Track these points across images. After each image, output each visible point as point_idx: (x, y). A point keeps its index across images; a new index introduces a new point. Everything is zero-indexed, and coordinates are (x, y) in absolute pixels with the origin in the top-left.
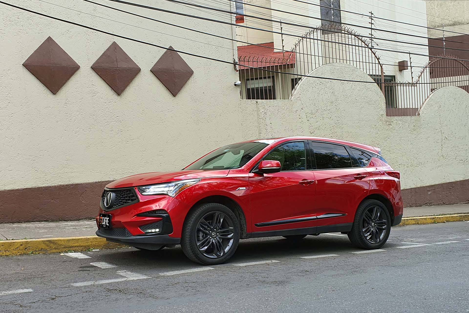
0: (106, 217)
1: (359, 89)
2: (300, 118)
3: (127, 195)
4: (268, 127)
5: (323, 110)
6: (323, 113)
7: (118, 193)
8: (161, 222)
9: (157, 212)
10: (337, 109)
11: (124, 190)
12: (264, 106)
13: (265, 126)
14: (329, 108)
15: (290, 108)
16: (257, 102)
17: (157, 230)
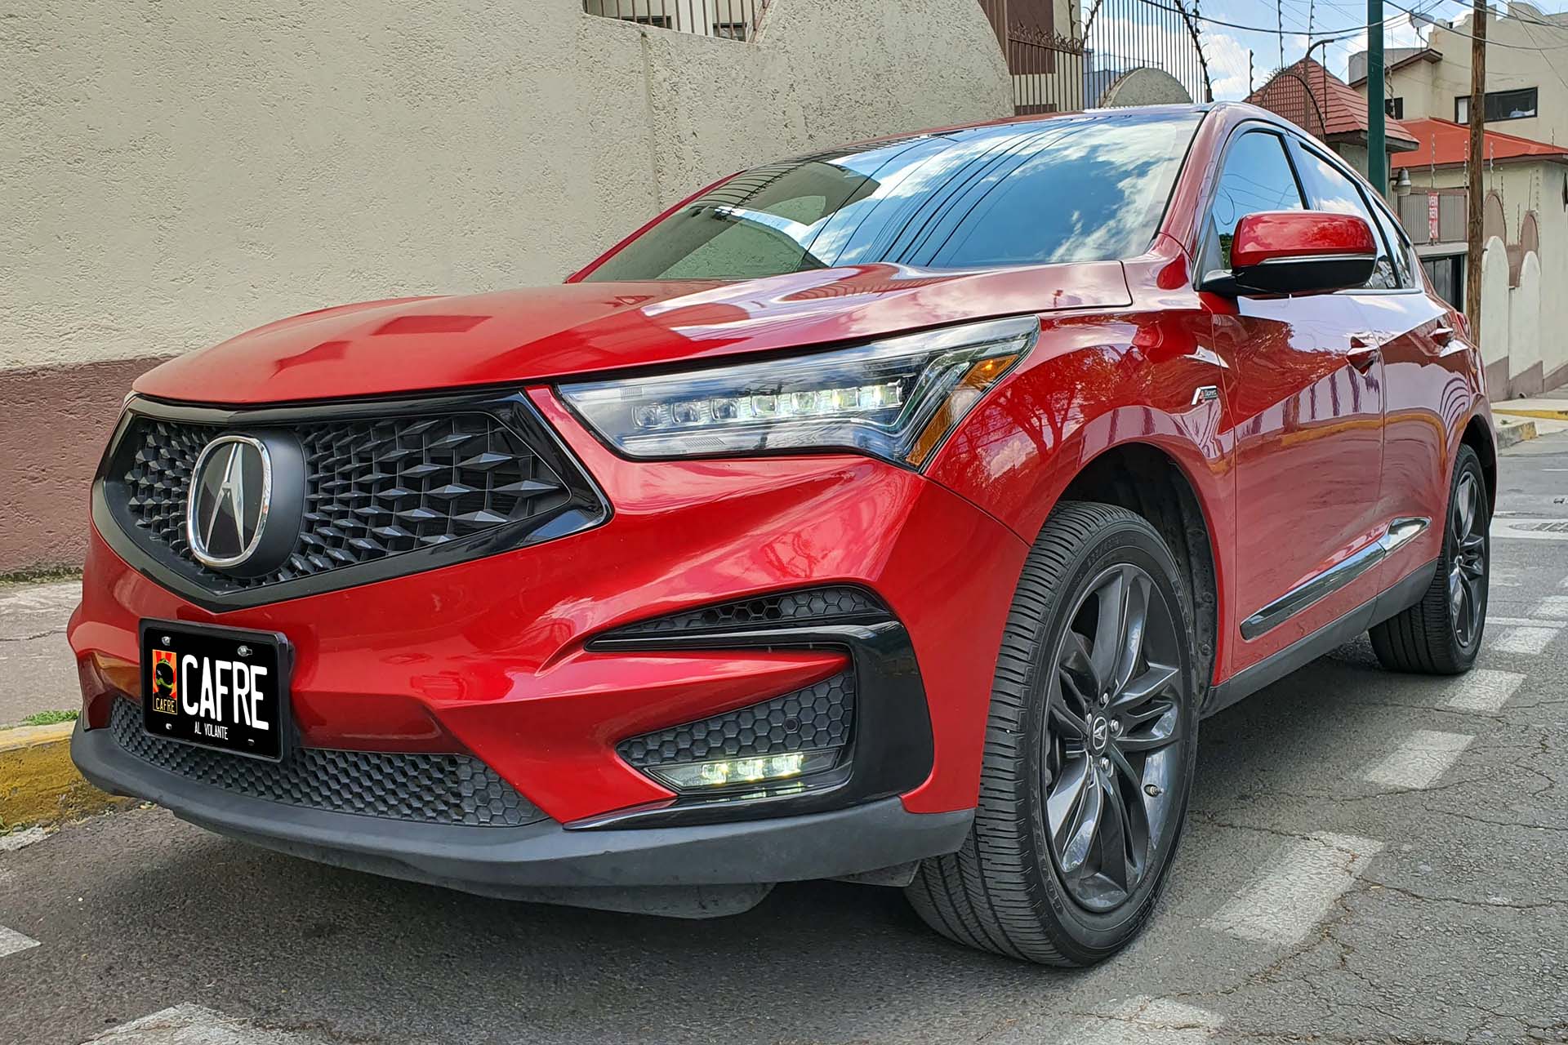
0: (232, 657)
1: (947, 37)
2: (786, 126)
3: (449, 461)
4: (687, 149)
5: (853, 103)
6: (853, 115)
7: (328, 447)
8: (832, 692)
9: (788, 608)
10: (892, 105)
11: (406, 420)
12: (668, 57)
13: (675, 140)
14: (869, 97)
15: (756, 80)
16: (644, 35)
17: (788, 764)
